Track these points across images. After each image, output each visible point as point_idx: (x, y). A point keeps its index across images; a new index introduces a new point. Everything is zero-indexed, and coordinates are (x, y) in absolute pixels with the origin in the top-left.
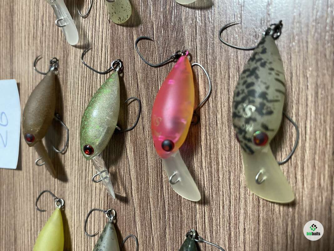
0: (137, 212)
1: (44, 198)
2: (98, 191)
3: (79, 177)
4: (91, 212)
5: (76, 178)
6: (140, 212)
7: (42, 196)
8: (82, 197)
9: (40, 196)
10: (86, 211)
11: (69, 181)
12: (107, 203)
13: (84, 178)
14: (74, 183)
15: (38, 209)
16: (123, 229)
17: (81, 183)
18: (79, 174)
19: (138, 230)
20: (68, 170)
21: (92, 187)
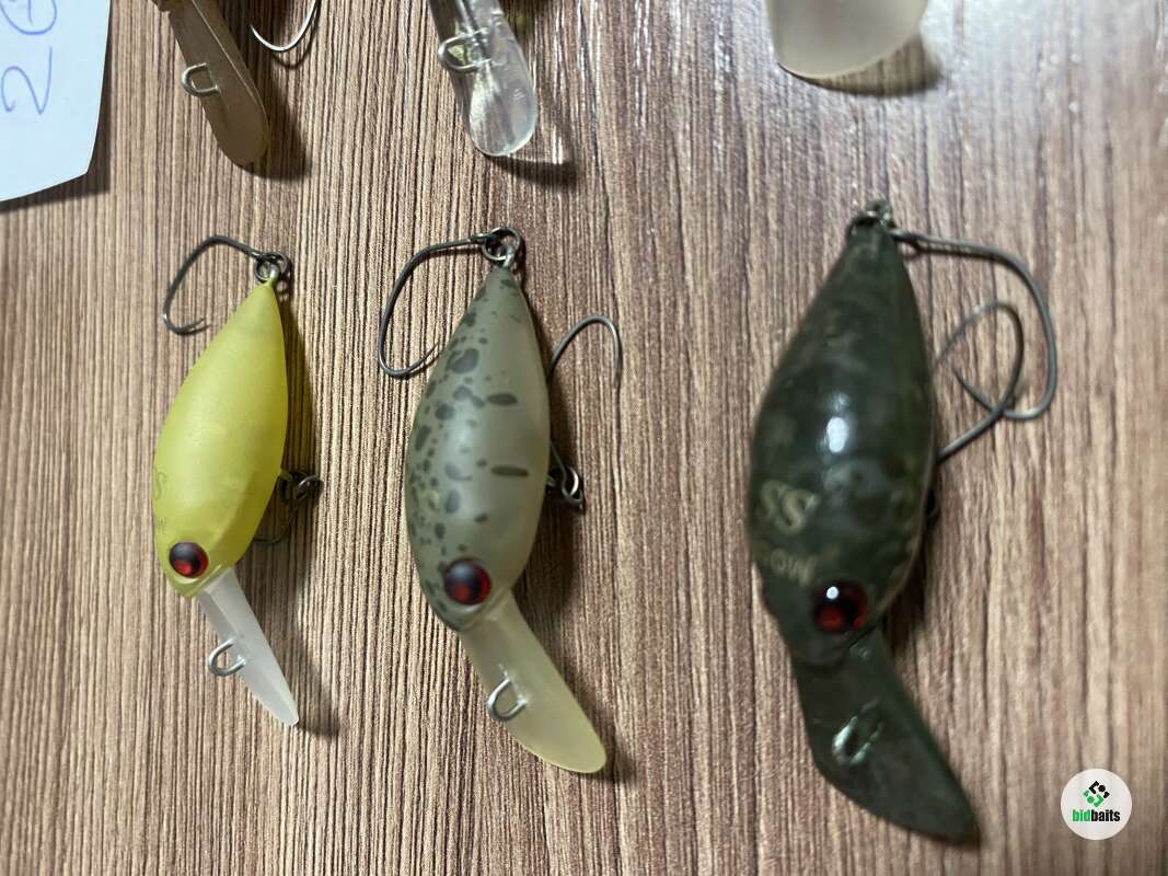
1: (201, 279)
2: (443, 172)
3: (358, 142)
4: (409, 272)
5: (347, 149)
6: (633, 209)
8: (370, 218)
10: (388, 274)
11: (315, 171)
12: (485, 213)
13: (380, 137)
14: (336, 170)
16: (553, 301)
17: (366, 164)
18: (359, 129)
19: (619, 289)
20: (310, 126)
21: (416, 164)
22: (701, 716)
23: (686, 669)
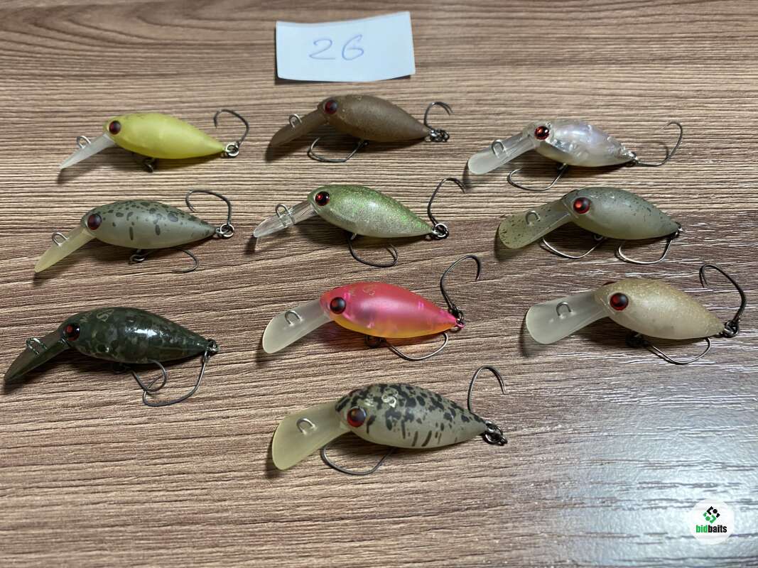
0: (234, 269)
1: (235, 123)
2: (259, 209)
4: (224, 199)
5: (273, 175)
6: (234, 274)
7: (238, 119)
9: (237, 116)
11: (268, 164)
12: (242, 225)
13: (275, 187)
14: (266, 171)
15: (218, 113)
16: (206, 249)
17: (267, 183)
19: (207, 271)
20: (284, 162)
22: (55, 306)
23: (72, 300)
